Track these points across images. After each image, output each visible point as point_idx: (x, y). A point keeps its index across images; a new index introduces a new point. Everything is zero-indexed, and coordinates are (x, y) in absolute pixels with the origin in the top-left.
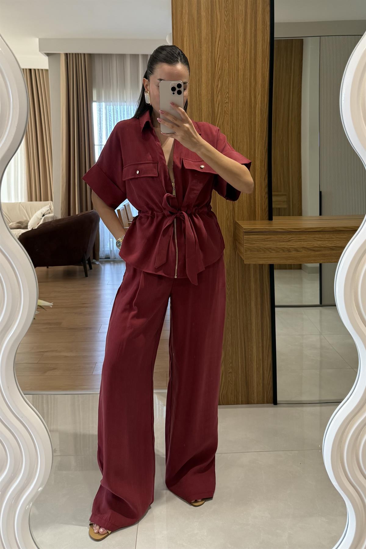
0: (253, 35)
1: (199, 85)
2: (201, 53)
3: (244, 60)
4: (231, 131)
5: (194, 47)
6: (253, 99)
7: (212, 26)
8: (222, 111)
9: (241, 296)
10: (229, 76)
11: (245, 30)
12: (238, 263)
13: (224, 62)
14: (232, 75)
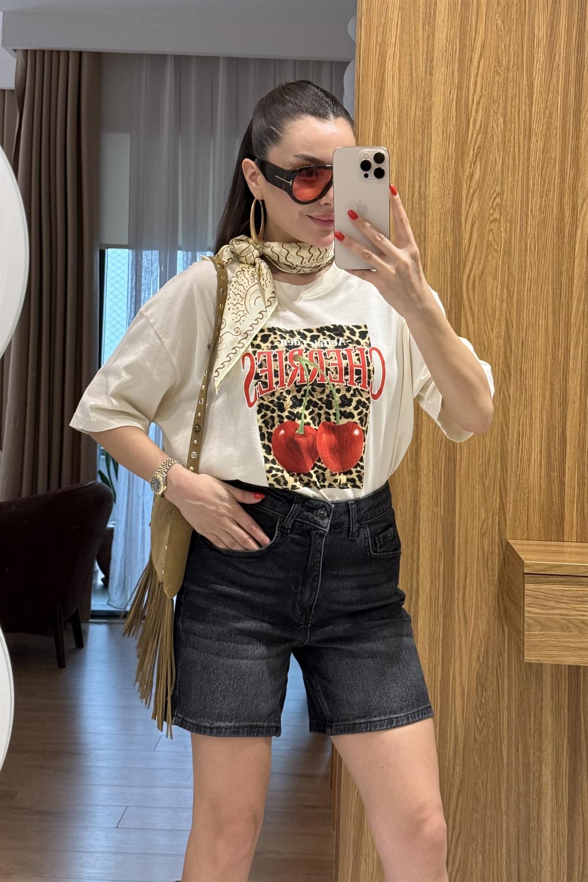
0: (573, 44)
1: (420, 171)
2: (431, 88)
3: (547, 112)
4: (505, 297)
5: (414, 70)
6: (567, 214)
7: (464, 20)
8: (482, 244)
9: (513, 749)
10: (503, 150)
11: (551, 31)
12: (508, 660)
13: (492, 113)
14: (512, 149)
